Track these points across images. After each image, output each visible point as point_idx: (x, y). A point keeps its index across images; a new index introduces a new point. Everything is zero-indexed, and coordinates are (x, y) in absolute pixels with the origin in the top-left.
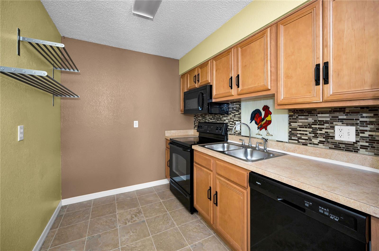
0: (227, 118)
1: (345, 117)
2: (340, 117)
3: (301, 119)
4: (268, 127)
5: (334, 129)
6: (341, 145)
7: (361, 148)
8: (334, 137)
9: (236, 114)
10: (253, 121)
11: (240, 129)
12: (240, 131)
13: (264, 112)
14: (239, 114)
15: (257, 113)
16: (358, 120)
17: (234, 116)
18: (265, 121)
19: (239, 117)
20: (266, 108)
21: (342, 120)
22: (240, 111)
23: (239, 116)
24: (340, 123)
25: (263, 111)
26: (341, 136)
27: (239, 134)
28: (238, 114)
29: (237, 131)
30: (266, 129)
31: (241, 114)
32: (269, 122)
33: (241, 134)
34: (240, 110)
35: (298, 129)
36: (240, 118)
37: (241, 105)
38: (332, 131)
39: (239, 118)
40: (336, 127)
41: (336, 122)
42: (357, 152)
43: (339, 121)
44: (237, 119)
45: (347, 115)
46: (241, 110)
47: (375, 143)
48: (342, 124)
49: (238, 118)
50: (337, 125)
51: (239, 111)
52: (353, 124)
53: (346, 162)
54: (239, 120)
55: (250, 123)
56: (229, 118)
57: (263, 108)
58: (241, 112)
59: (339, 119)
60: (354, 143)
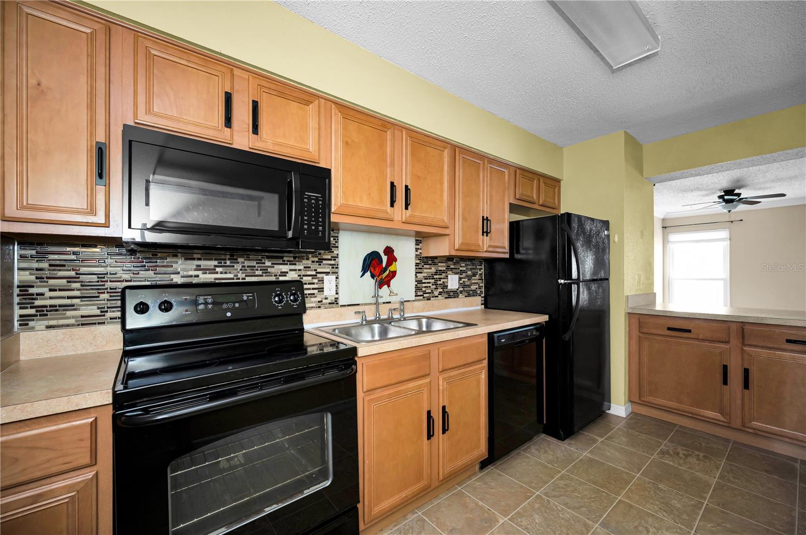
0: (293, 267)
1: (453, 267)
2: (451, 266)
3: (426, 269)
4: (393, 282)
5: (448, 278)
6: (452, 294)
7: (460, 293)
8: (447, 286)
9: (325, 257)
10: (366, 274)
11: (335, 292)
12: (337, 296)
13: (386, 257)
14: (332, 257)
15: (374, 258)
16: (459, 269)
17: (317, 262)
18: (388, 272)
19: (333, 265)
20: (389, 251)
21: (452, 270)
22: (335, 252)
23: (333, 262)
25: (385, 255)
26: (452, 284)
27: (333, 303)
28: (329, 257)
29: (326, 298)
30: (389, 286)
31: (337, 257)
32: (393, 274)
33: (338, 304)
34: (336, 249)
35: (424, 281)
36: (335, 266)
37: (340, 238)
38: (447, 280)
39: (333, 268)
40: (449, 276)
42: (458, 297)
43: (450, 271)
44: (328, 270)
45: (454, 265)
46: (339, 250)
47: (465, 287)
48: (452, 273)
49: (331, 267)
50: (449, 274)
51: (333, 252)
53: (456, 308)
54: (332, 273)
55: (361, 277)
56: (302, 267)
57: (384, 250)
58: (338, 255)
59: (451, 268)
60: (458, 289)
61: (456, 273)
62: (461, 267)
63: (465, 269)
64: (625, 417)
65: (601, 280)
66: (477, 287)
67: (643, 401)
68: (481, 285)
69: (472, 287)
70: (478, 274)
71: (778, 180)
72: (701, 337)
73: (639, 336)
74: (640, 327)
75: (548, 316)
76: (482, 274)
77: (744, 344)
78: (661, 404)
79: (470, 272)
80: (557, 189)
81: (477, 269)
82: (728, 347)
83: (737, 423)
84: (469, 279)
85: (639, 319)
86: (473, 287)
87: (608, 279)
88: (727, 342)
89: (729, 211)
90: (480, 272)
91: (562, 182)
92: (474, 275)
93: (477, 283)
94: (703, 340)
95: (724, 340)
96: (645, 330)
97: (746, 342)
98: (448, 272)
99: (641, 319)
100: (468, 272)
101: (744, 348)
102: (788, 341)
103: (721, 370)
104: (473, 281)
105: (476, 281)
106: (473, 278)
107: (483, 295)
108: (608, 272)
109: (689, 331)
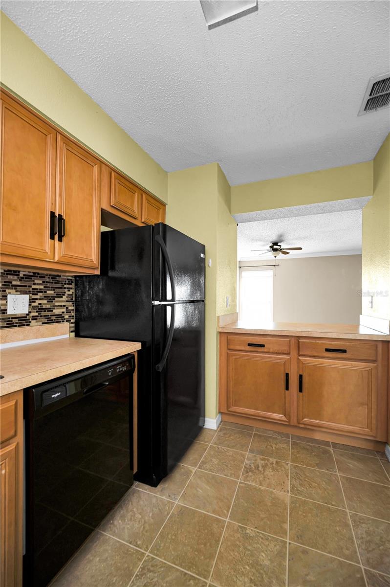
1: (18, 283)
2: (14, 283)
5: (6, 299)
6: (14, 321)
7: (32, 319)
8: (6, 310)
16: (31, 286)
21: (15, 287)
24: (14, 291)
26: (15, 308)
38: (4, 302)
40: (9, 296)
41: (9, 289)
42: (29, 325)
43: (12, 289)
45: (20, 280)
47: (42, 311)
48: (16, 291)
50: (10, 293)
52: (26, 292)
53: (22, 340)
59: (13, 286)
60: (27, 315)
61: (25, 293)
62: (34, 284)
63: (42, 287)
64: (216, 429)
65: (198, 302)
66: (64, 310)
67: (229, 411)
68: (70, 308)
69: (54, 311)
70: (66, 295)
71: (300, 238)
72: (271, 351)
73: (228, 353)
74: (228, 344)
75: (140, 343)
76: (72, 295)
77: (299, 355)
78: (243, 412)
79: (52, 292)
80: (161, 211)
81: (65, 288)
82: (289, 357)
83: (294, 421)
84: (50, 299)
85: (227, 337)
86: (57, 311)
87: (203, 301)
88: (288, 354)
89: (275, 257)
90: (70, 293)
91: (166, 206)
92: (60, 296)
93: (64, 306)
94: (273, 353)
95: (286, 352)
96: (231, 347)
97: (301, 353)
98: (7, 291)
99: (229, 337)
100: (48, 292)
101: (300, 358)
102: (327, 350)
103: (284, 377)
104: (57, 304)
105: (63, 304)
106: (56, 299)
107: (73, 321)
108: (204, 293)
109: (263, 346)
